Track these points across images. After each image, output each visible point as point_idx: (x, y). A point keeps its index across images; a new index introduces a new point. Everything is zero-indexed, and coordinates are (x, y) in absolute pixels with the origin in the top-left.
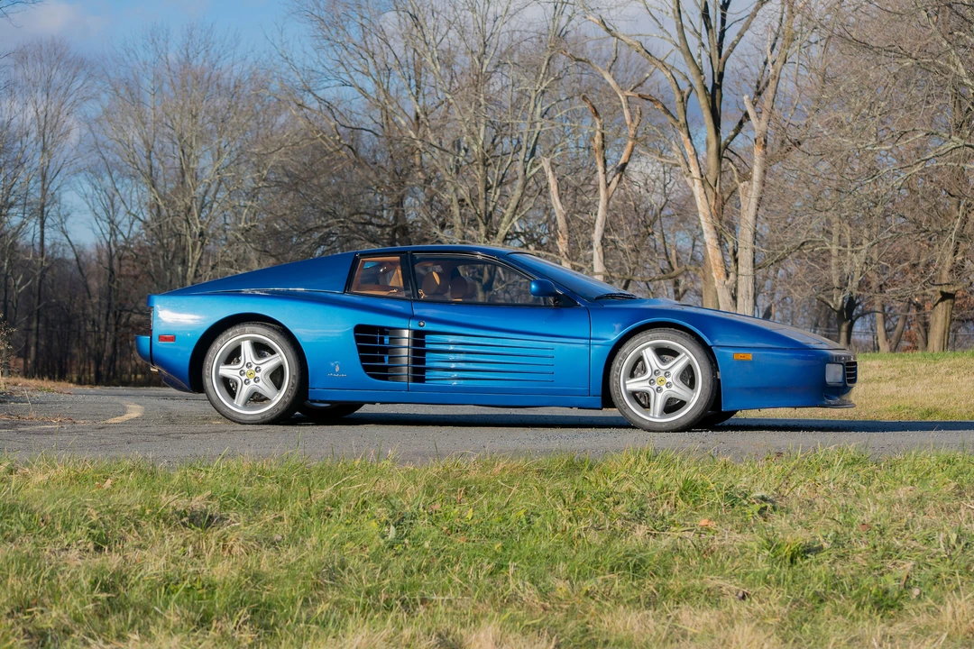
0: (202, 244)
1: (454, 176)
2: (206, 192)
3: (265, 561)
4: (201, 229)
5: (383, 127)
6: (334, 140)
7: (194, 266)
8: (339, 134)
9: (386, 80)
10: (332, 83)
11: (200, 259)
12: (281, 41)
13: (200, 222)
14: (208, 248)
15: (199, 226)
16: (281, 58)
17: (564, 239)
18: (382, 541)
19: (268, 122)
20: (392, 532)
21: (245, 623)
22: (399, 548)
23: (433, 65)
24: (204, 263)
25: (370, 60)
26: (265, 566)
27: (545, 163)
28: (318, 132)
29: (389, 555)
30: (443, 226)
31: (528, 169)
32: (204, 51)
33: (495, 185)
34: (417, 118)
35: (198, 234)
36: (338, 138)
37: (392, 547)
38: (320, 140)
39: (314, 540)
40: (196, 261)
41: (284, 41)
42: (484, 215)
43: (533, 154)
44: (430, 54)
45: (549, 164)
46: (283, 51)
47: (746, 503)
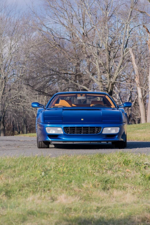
0: (5, 82)
1: (97, 55)
2: (6, 62)
3: (10, 181)
4: (5, 76)
5: (71, 38)
6: (53, 43)
7: (2, 90)
8: (55, 41)
9: (72, 20)
10: (51, 22)
11: (5, 87)
12: (32, 6)
13: (4, 74)
14: (7, 83)
15: (4, 75)
16: (32, 12)
17: (138, 78)
18: (40, 176)
19: (29, 35)
20: (43, 174)
21: (4, 195)
22: (45, 177)
23: (88, 15)
24: (6, 89)
25: (65, 13)
26: (10, 182)
27: (130, 50)
28: (47, 40)
29: (42, 179)
30: (93, 74)
31: (124, 52)
32: (4, 9)
33: (112, 58)
34: (84, 34)
35: (4, 78)
36: (54, 42)
37: (43, 177)
38: (48, 43)
39: (23, 176)
40: (3, 88)
41: (33, 6)
42: (108, 70)
43: (126, 46)
44: (87, 10)
45: (131, 50)
46: (33, 10)
47: (141, 165)
